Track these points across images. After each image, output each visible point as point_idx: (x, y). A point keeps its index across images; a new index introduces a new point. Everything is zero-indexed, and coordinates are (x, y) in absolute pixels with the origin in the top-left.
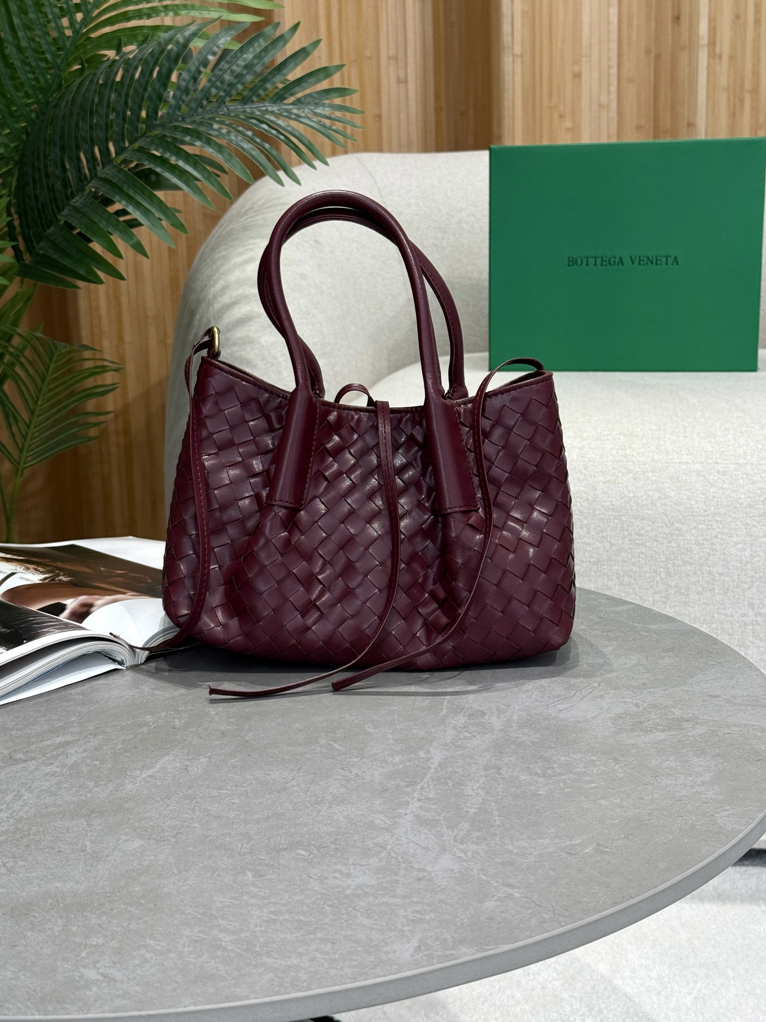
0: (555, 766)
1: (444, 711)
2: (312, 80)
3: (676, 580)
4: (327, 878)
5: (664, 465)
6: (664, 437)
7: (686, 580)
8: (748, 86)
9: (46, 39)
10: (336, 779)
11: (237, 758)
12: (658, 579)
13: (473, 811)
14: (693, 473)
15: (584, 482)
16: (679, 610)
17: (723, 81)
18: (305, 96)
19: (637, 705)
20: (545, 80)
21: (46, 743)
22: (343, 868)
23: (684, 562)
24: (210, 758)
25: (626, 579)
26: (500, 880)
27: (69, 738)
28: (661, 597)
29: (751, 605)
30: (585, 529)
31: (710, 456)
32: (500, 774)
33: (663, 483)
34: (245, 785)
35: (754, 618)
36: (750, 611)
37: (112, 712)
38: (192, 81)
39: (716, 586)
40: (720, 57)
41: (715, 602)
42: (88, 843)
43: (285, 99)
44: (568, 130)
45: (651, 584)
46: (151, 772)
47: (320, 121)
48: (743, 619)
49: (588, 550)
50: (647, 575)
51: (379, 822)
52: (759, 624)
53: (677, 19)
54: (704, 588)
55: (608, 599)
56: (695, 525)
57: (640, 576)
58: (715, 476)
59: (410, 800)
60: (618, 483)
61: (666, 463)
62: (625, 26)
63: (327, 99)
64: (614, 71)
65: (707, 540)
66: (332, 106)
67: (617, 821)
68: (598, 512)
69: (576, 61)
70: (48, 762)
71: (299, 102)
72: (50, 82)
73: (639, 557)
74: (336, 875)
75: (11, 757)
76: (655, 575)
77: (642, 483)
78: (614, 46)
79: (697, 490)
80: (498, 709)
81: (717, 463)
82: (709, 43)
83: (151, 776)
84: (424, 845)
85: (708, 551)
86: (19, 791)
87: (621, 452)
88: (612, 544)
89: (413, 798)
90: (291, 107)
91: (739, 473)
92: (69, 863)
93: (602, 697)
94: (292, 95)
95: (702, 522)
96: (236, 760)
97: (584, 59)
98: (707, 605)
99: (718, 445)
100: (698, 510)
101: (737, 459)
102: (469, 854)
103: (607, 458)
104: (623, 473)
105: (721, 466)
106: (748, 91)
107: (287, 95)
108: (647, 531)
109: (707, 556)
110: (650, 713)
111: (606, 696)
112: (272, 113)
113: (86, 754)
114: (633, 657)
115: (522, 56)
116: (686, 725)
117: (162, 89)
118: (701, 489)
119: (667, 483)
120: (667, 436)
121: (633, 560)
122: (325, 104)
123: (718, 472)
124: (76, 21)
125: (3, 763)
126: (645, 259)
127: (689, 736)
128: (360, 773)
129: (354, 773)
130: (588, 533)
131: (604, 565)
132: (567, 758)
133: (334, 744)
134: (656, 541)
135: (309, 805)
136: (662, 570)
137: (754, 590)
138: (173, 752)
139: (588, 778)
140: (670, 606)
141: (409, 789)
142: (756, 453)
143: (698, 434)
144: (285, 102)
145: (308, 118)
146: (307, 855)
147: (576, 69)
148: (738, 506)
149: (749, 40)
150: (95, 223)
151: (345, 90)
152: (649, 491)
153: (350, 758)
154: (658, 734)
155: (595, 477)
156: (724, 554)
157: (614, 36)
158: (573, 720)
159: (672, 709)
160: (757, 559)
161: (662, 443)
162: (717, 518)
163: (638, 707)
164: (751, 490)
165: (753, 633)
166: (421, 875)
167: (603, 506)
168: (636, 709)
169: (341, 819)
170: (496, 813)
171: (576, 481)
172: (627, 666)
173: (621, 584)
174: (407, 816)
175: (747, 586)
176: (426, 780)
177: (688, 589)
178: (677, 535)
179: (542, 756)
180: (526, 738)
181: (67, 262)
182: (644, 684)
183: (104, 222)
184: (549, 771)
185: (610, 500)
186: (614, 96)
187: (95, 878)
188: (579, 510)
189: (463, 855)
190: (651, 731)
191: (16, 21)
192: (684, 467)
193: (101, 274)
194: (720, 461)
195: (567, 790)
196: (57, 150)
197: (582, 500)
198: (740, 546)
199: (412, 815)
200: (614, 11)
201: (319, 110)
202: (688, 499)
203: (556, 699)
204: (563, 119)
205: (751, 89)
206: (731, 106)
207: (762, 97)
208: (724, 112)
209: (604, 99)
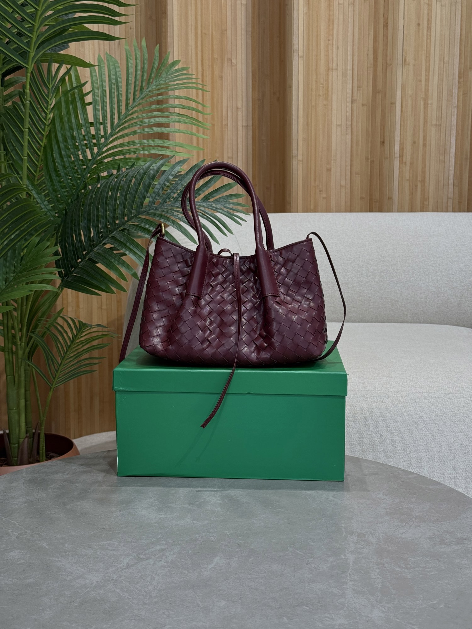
0: (410, 563)
1: (344, 534)
2: (223, 190)
3: (414, 455)
4: (323, 620)
5: (408, 393)
6: (406, 378)
7: (420, 455)
8: (419, 178)
9: (78, 162)
10: (306, 570)
11: (252, 558)
12: (406, 454)
13: (379, 586)
14: (422, 398)
15: (366, 401)
16: (416, 470)
17: (407, 175)
18: (220, 198)
19: (438, 530)
20: (313, 172)
21: (153, 550)
22: (329, 616)
23: (419, 445)
24: (238, 558)
25: (389, 453)
26: (406, 621)
27: (162, 547)
28: (407, 464)
29: (454, 469)
30: (367, 427)
31: (431, 389)
32: (385, 567)
33: (407, 403)
34: (262, 572)
35: (455, 476)
36: (453, 471)
37: (178, 533)
38: (161, 189)
39: (435, 458)
40: (406, 163)
41: (435, 466)
42: (199, 602)
43: (209, 199)
44: (323, 198)
45: (402, 456)
46: (212, 565)
47: (228, 211)
48: (450, 476)
49: (369, 438)
50: (400, 451)
51: (336, 592)
52: (458, 479)
53: (383, 143)
54: (429, 459)
55: (402, 471)
56: (425, 425)
57: (396, 452)
58: (434, 399)
59: (346, 581)
60: (384, 403)
61: (408, 392)
62: (354, 145)
63: (231, 199)
64: (349, 168)
65: (431, 433)
66: (234, 204)
67: (450, 591)
68: (374, 418)
69: (329, 163)
70: (158, 560)
71: (216, 201)
72: (79, 184)
73: (395, 442)
74: (327, 619)
75: (139, 557)
76: (404, 452)
77: (396, 403)
78: (349, 155)
79: (425, 407)
80: (371, 532)
81: (434, 393)
82: (400, 156)
83: (214, 568)
84: (363, 604)
85: (431, 439)
86: (152, 576)
87: (384, 386)
88: (381, 435)
89: (348, 580)
90: (213, 203)
91: (446, 398)
92: (195, 613)
93: (419, 526)
94: (213, 197)
95: (428, 424)
96: (252, 559)
97: (332, 161)
98: (431, 468)
99: (435, 383)
100: (426, 418)
101: (445, 391)
102: (386, 608)
103: (378, 389)
104: (386, 397)
105: (437, 394)
106: (420, 181)
107: (210, 197)
108: (399, 428)
109: (431, 442)
110: (446, 535)
111: (421, 525)
112: (203, 206)
113: (175, 556)
114: (427, 504)
115: (302, 161)
116: (466, 542)
117: (145, 193)
118: (427, 406)
119: (409, 403)
120: (408, 378)
121: (392, 444)
122: (230, 202)
123: (435, 397)
124: (94, 153)
125: (136, 560)
127: (469, 547)
128: (316, 566)
129: (313, 566)
130: (369, 429)
131: (377, 446)
132: (415, 559)
133: (297, 551)
134: (405, 433)
135: (298, 583)
136: (408, 449)
137: (455, 460)
138: (219, 555)
139: (429, 570)
140: (412, 468)
141: (343, 575)
142: (454, 388)
143: (424, 377)
144: (209, 201)
145: (222, 209)
146: (308, 609)
147: (328, 166)
148: (446, 416)
149: (420, 155)
150: (111, 262)
151: (240, 194)
152: (400, 407)
153: (308, 558)
154: (453, 546)
155: (371, 399)
156: (440, 441)
157: (349, 150)
158: (410, 539)
159: (456, 533)
160: (457, 444)
161: (405, 381)
162: (436, 422)
163: (439, 532)
164: (453, 407)
165: (455, 483)
166: (367, 619)
167: (376, 414)
168: (438, 533)
169: (317, 590)
170: (391, 588)
171: (362, 401)
172: (425, 509)
173: (386, 456)
174: (349, 589)
175: (452, 458)
176: (350, 570)
177: (421, 459)
178: (415, 431)
179: (402, 558)
180: (390, 548)
181: (95, 282)
182: (438, 519)
183: (117, 262)
184: (409, 566)
185: (380, 411)
186: (348, 181)
187: (211, 620)
188: (364, 416)
189: (383, 609)
190: (450, 545)
191: (63, 153)
192: (418, 394)
193: (114, 289)
194: (436, 392)
195: (421, 576)
196: (86, 221)
197: (366, 411)
198: (448, 437)
199: (351, 589)
200: (349, 137)
201: (227, 205)
202: (420, 412)
203: (397, 527)
204: (322, 192)
205: (421, 180)
206: (411, 189)
207: (427, 184)
208: (407, 192)
209: (343, 183)
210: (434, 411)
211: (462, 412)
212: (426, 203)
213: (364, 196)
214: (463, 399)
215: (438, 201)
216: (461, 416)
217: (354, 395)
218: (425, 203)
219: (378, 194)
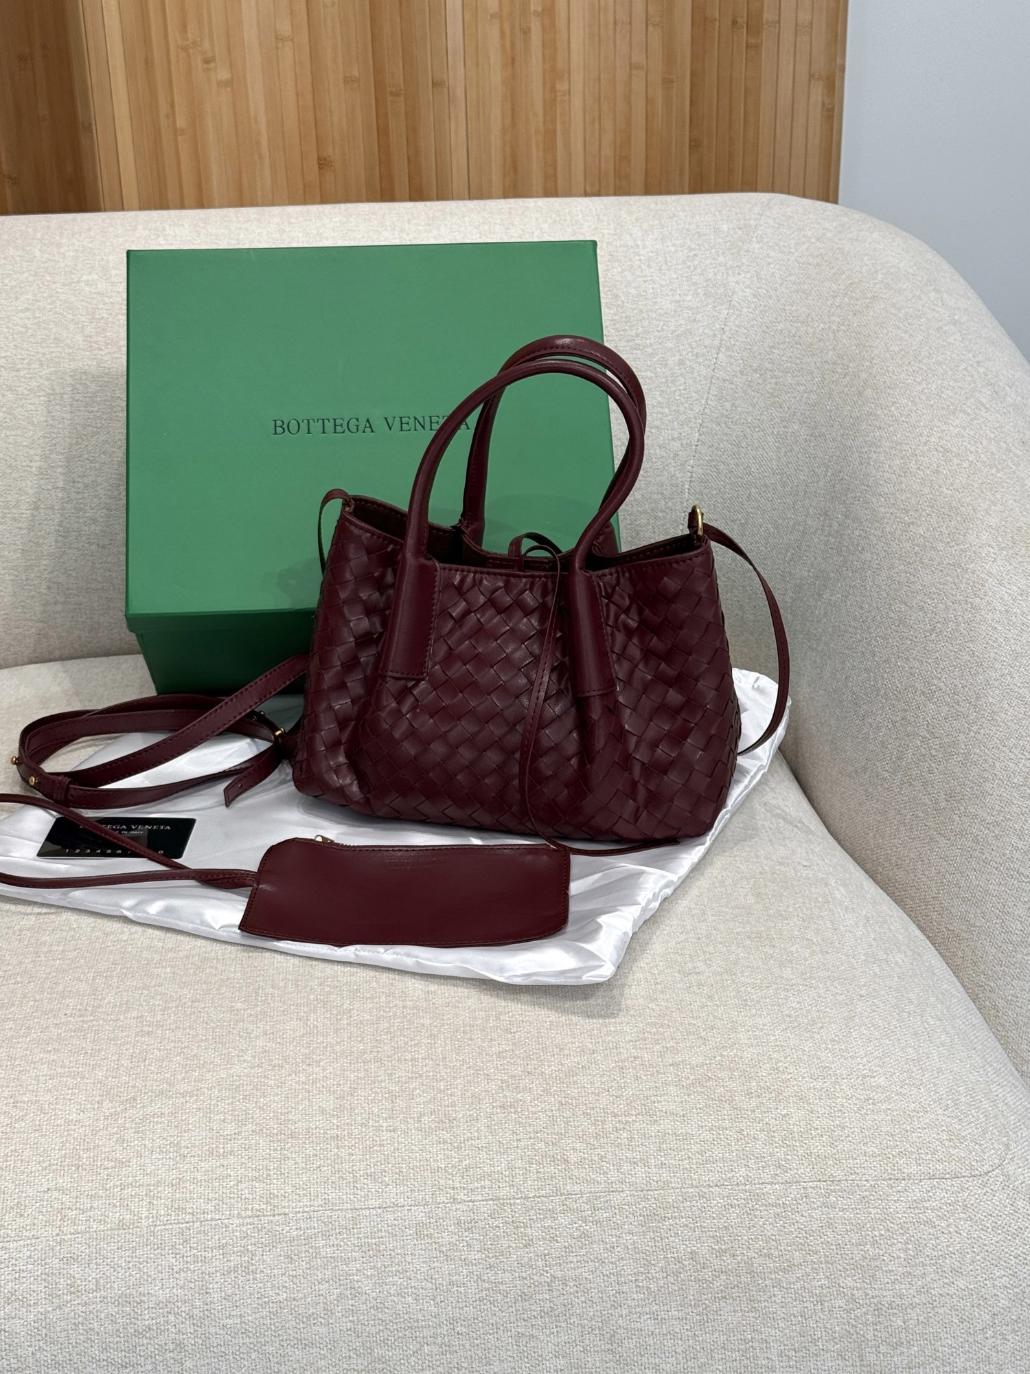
104: (264, 1245)
105: (465, 1207)
118: (425, 1268)
119: (356, 1260)
123: (458, 1222)
126: (412, 421)
148: (499, 1298)
152: (319, 1283)
155: (204, 1261)
162: (459, 1328)
164: (525, 1260)
167: (224, 1326)
204: (212, 65)
205: (539, 9)
206: (508, 44)
207: (561, 22)
208: (495, 60)
209: (285, 27)
210: (451, 1283)
211: (559, 1274)
212: (561, 87)
213: (356, 73)
214: (563, 1220)
215: (599, 79)
216: (555, 1293)
217: (134, 1250)
218: (558, 86)
219: (401, 66)
